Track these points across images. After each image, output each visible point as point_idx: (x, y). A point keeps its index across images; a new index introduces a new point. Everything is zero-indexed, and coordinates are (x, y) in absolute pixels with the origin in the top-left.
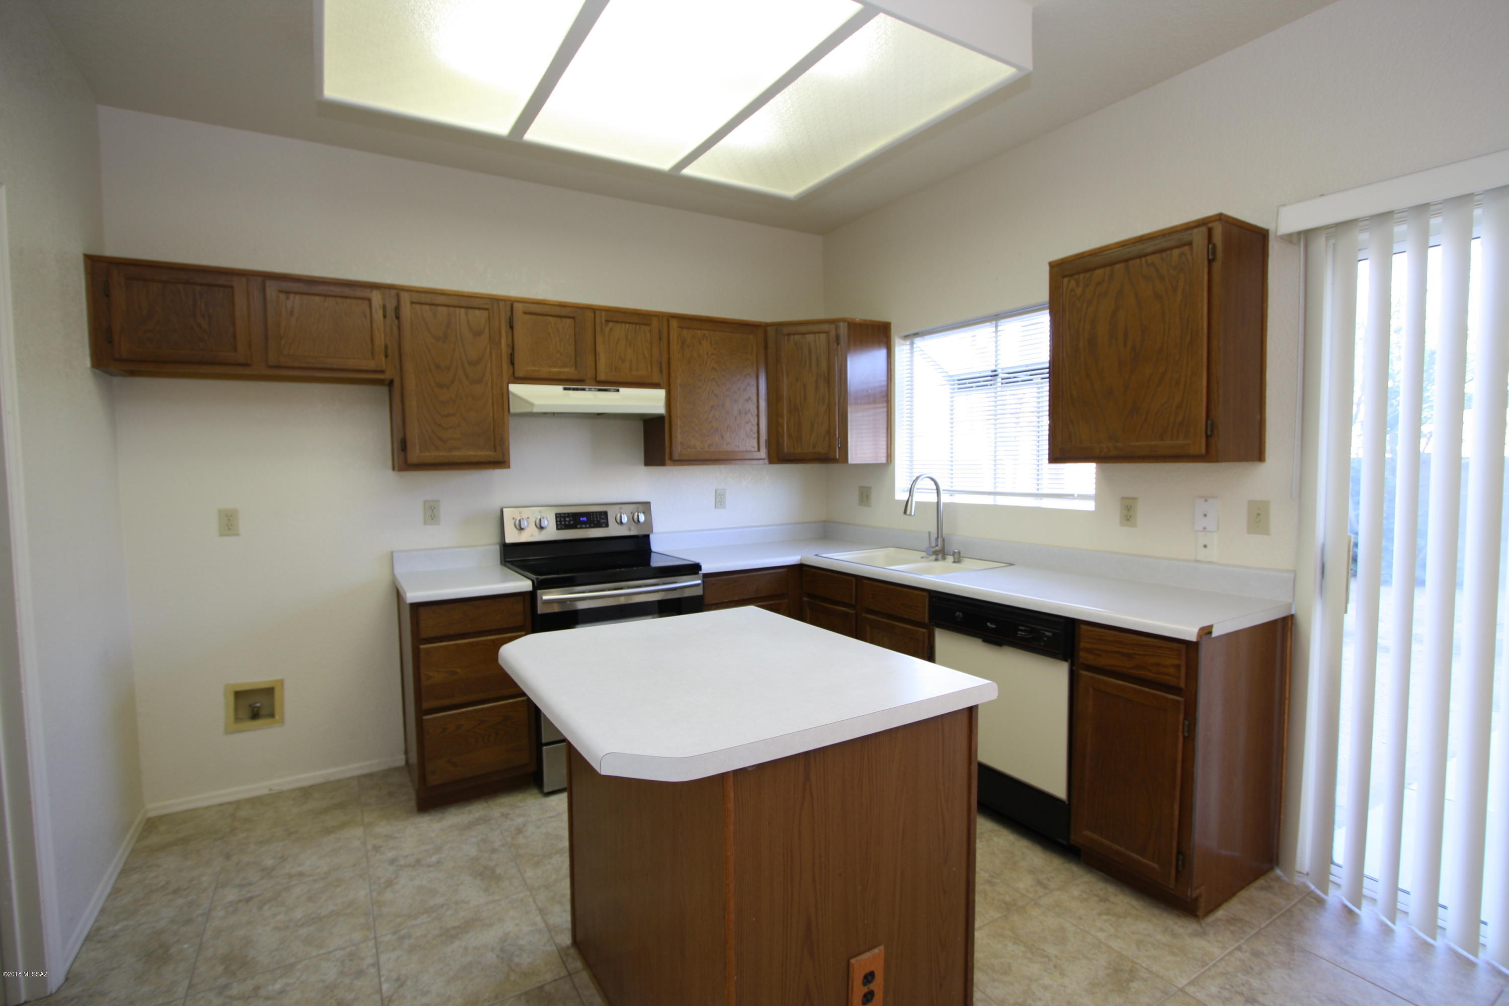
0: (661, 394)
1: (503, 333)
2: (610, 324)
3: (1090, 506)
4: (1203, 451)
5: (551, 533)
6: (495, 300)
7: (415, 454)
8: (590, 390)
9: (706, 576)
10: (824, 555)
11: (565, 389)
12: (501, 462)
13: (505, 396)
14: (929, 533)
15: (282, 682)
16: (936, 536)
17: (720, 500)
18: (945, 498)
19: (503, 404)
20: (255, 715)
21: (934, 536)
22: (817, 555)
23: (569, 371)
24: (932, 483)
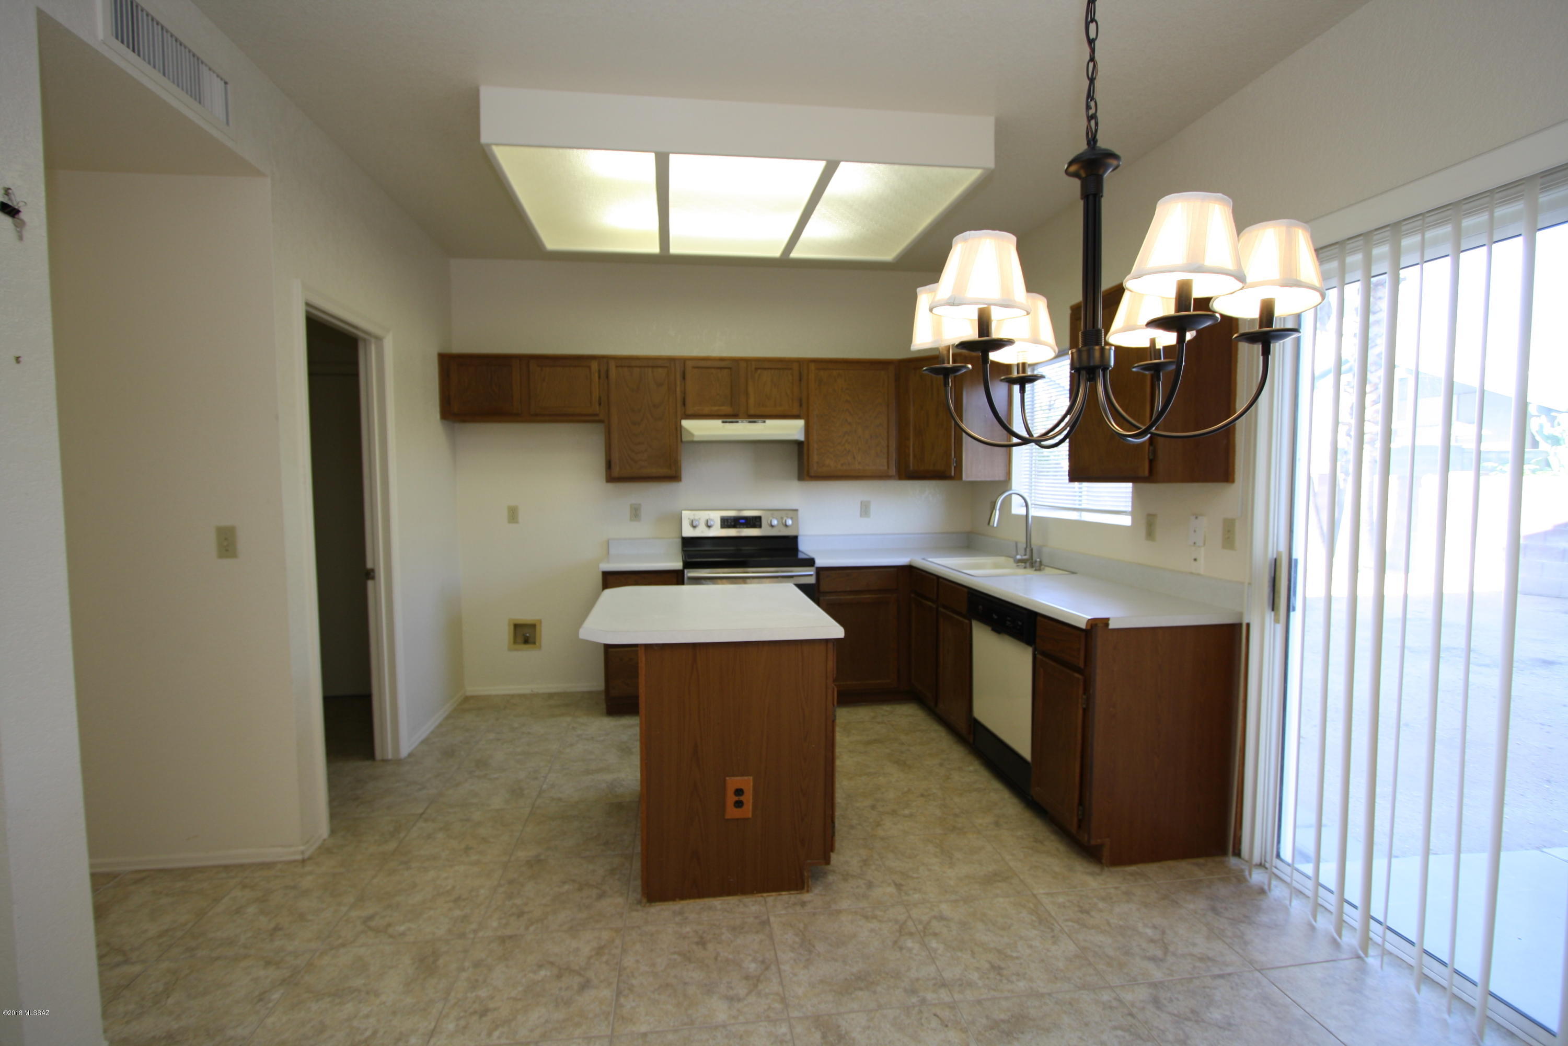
0: (801, 423)
1: (678, 383)
2: (759, 371)
3: (1126, 521)
4: (1146, 473)
5: (717, 531)
6: (672, 360)
7: (616, 472)
8: (742, 422)
9: (820, 571)
10: (930, 559)
11: (723, 422)
12: (674, 477)
13: (679, 429)
14: (1016, 543)
15: (540, 621)
16: (1025, 546)
17: (865, 510)
18: (1033, 512)
19: (677, 437)
20: (526, 641)
21: (1022, 545)
22: (924, 559)
23: (726, 409)
24: (1020, 498)
